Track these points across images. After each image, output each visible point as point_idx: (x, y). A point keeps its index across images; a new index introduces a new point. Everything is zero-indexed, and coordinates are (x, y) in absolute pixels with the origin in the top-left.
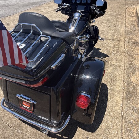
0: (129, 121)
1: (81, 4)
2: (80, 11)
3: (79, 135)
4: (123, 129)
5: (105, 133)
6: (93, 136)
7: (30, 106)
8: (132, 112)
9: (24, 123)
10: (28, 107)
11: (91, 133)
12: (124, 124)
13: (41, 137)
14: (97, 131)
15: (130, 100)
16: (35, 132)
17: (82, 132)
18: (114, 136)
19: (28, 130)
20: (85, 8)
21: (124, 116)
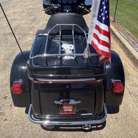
0: (135, 94)
1: (67, 4)
2: (67, 11)
3: (109, 119)
4: (135, 101)
5: (126, 109)
6: (119, 115)
7: (72, 108)
8: (134, 87)
9: (55, 132)
10: (70, 110)
11: (116, 114)
12: (134, 98)
13: (80, 136)
14: (120, 111)
15: (127, 79)
16: (72, 134)
17: (110, 116)
18: (133, 109)
19: (63, 136)
20: (72, 8)
21: (131, 92)
